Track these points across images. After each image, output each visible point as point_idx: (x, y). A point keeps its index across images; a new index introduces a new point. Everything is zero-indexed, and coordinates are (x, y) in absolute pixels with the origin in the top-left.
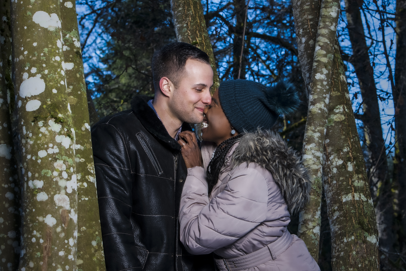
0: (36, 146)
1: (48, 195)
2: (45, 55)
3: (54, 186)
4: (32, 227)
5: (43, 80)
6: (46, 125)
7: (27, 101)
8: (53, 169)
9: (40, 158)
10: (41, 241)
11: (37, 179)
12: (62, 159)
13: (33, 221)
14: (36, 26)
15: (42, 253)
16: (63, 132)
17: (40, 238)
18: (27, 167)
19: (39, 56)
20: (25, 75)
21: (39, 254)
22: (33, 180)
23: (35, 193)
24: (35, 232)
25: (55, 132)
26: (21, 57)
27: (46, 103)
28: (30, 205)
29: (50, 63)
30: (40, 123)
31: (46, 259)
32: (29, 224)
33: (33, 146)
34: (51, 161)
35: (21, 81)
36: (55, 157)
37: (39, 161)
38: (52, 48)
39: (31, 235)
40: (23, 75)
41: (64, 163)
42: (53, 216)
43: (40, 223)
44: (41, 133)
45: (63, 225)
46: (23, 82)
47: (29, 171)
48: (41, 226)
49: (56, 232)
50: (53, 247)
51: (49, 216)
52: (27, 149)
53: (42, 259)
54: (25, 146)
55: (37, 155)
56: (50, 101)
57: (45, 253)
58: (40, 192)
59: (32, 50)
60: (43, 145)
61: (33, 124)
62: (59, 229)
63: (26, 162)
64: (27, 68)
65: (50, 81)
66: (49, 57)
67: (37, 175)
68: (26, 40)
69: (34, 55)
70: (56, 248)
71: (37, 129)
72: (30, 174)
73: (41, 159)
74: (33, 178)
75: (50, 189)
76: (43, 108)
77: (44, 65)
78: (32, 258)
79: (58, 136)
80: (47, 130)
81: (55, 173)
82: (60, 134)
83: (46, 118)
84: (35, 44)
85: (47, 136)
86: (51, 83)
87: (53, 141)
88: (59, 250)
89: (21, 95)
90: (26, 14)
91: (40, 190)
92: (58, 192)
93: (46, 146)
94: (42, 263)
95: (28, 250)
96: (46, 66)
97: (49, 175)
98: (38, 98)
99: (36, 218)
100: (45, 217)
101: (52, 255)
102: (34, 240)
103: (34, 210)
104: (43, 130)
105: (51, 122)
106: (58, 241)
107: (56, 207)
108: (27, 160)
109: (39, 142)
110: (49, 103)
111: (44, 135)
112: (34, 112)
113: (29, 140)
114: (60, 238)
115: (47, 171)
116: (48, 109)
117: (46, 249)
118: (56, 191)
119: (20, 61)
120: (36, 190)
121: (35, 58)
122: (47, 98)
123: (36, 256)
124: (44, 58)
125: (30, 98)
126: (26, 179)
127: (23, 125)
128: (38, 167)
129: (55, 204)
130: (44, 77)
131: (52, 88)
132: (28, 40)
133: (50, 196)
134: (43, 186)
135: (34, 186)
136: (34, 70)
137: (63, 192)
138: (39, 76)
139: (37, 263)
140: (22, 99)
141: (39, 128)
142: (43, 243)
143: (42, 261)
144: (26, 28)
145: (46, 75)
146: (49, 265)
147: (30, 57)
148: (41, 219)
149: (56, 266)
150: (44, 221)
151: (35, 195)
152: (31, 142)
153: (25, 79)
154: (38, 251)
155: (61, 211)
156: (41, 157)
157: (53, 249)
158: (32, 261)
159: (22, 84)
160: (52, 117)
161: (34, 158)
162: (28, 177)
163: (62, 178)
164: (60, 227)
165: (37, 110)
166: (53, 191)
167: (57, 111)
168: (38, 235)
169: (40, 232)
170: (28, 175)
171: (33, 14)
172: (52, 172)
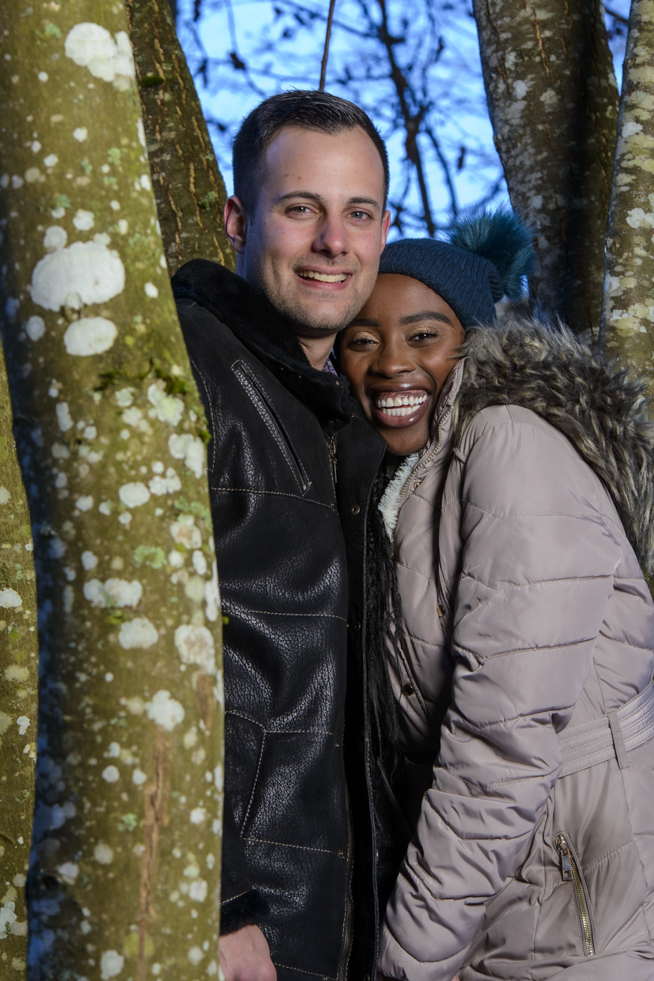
0: (112, 470)
1: (157, 627)
2: (113, 172)
3: (174, 599)
4: (103, 731)
5: (115, 253)
6: (140, 402)
7: (68, 321)
8: (170, 546)
9: (128, 510)
10: (139, 777)
11: (120, 574)
12: (190, 512)
13: (105, 712)
14: (81, 73)
15: (141, 816)
16: (186, 426)
17: (134, 767)
18: (79, 537)
19: (96, 174)
20: (55, 236)
21: (130, 819)
22: (103, 580)
23: (114, 621)
24: (115, 750)
25: (166, 425)
26: (33, 175)
27: (132, 331)
28: (93, 659)
29: (129, 198)
30: (123, 396)
31: (155, 836)
32: (91, 721)
33: (99, 471)
34: (162, 518)
35: (39, 253)
36: (172, 507)
37: (125, 519)
38: (129, 147)
39: (100, 757)
40: (43, 235)
41: (196, 524)
42: (173, 697)
43: (131, 718)
44: (128, 426)
45: (202, 725)
46: (47, 258)
47: (86, 547)
48: (138, 729)
49: (181, 748)
50: (175, 794)
51: (163, 696)
52: (77, 475)
53: (138, 835)
54: (68, 466)
55: (116, 499)
56: (144, 322)
57: (150, 814)
58: (130, 620)
59: (72, 153)
60: (135, 465)
61: (97, 397)
62: (190, 739)
63: (72, 519)
64: (59, 213)
65: (136, 259)
66: (126, 177)
67: (117, 564)
68: (48, 119)
69: (81, 171)
70: (183, 799)
71: (112, 413)
72: (90, 560)
73: (133, 511)
74: (104, 573)
75: (163, 609)
76: (125, 345)
77: (115, 205)
78: (104, 833)
79: (174, 437)
80: (146, 417)
81: (176, 559)
82: (180, 430)
83: (142, 378)
84: (81, 134)
85: (146, 439)
86: (140, 265)
87: (162, 452)
88: (191, 806)
89: (37, 299)
90: (43, 31)
91: (130, 613)
92: (185, 618)
93: (144, 470)
94: (140, 849)
95: (88, 805)
96: (122, 208)
97: (157, 565)
98: (105, 313)
99: (118, 704)
100: (147, 699)
101: (171, 822)
102: (111, 774)
103: (109, 677)
104: (133, 417)
105: (155, 391)
106: (188, 778)
107: (183, 668)
108: (76, 513)
109: (120, 456)
110: (141, 329)
111: (137, 435)
112: (97, 358)
113: (84, 451)
114: (193, 766)
115: (153, 550)
116: (141, 349)
117: (152, 803)
118: (180, 615)
119: (26, 186)
120: (119, 613)
121: (83, 181)
122: (132, 313)
123: (121, 828)
124: (113, 180)
125: (79, 312)
126: (71, 575)
127: (57, 400)
128: (120, 538)
129: (178, 658)
130: (118, 244)
131: (144, 281)
132: (56, 118)
133: (163, 631)
134: (140, 602)
135: (108, 597)
136: (84, 220)
137: (198, 616)
138: (104, 239)
139: (125, 848)
140: (46, 314)
141: (120, 413)
142: (145, 784)
143: (142, 842)
144: (43, 77)
145: (125, 238)
146: (165, 854)
147: (69, 176)
148: (135, 705)
149: (184, 855)
150: (145, 713)
151: (114, 629)
152: (95, 457)
153: (54, 250)
154: (126, 809)
155: (195, 678)
156: (131, 505)
157: (174, 802)
158: (108, 842)
159: (40, 264)
160: (159, 375)
161: (105, 509)
162: (80, 570)
163: (193, 574)
164: (194, 729)
165: (109, 352)
166: (171, 616)
167: (167, 354)
168: (128, 758)
169: (135, 748)
170: (80, 562)
171: (66, 31)
172: (168, 552)
